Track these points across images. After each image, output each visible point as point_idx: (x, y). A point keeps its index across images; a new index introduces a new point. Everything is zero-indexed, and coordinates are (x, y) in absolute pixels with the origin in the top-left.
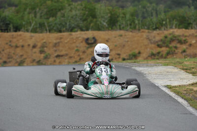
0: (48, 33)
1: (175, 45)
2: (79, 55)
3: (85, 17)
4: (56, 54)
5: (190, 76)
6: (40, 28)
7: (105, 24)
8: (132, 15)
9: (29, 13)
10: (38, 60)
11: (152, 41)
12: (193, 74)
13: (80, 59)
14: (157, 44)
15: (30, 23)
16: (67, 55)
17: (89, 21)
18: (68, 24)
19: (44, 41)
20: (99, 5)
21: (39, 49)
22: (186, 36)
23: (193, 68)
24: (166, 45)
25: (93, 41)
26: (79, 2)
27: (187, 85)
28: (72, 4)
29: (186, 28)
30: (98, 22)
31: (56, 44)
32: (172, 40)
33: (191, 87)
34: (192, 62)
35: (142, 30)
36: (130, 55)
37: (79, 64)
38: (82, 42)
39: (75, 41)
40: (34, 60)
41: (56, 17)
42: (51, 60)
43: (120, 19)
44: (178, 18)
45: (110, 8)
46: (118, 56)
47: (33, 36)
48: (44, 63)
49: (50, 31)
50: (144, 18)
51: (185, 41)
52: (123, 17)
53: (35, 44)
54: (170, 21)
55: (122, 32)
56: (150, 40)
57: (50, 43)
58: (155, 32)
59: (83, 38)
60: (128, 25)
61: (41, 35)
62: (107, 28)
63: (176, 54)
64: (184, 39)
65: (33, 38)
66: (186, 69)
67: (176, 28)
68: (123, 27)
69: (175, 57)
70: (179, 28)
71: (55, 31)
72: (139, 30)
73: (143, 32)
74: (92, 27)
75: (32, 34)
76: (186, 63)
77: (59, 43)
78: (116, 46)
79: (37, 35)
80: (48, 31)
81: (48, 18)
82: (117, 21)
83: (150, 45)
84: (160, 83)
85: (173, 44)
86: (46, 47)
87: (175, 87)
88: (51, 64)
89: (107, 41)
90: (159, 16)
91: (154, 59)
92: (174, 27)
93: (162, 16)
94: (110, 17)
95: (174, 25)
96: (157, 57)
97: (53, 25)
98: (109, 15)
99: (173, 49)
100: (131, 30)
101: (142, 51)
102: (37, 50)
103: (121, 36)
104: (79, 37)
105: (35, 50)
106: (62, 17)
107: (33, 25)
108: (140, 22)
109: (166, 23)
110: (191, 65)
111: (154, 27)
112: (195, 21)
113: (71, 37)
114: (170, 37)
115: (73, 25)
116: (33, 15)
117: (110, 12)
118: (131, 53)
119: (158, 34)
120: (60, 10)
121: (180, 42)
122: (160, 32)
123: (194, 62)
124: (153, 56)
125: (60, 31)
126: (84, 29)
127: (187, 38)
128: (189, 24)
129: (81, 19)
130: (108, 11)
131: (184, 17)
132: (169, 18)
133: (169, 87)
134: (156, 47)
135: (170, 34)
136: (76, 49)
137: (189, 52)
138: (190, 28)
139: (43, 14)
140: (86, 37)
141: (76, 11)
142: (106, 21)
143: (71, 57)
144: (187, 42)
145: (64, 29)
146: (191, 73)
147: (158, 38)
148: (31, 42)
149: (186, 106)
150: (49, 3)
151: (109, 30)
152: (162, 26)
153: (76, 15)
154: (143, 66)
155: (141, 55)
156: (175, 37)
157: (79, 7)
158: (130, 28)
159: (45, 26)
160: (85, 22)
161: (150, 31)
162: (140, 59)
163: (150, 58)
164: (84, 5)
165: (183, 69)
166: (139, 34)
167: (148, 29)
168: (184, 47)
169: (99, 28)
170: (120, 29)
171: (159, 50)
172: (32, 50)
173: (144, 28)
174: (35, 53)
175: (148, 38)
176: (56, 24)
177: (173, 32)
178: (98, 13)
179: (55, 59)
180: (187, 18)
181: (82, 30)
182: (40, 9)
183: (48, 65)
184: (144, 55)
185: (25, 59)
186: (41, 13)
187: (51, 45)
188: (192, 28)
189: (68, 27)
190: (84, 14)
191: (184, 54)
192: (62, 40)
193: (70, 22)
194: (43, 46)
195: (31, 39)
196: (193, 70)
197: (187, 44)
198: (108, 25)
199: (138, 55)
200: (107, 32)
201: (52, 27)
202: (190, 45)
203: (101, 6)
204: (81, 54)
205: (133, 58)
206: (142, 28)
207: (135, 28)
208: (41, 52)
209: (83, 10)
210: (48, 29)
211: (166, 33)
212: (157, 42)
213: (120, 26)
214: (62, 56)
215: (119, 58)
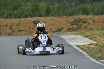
0: (14, 19)
1: (81, 24)
2: (30, 30)
3: (33, 10)
4: (18, 30)
5: (89, 40)
6: (10, 16)
7: (44, 13)
8: (58, 8)
9: (4, 8)
10: (9, 33)
11: (69, 22)
12: (90, 39)
13: (31, 32)
14: (71, 23)
15: (4, 14)
16: (24, 30)
17: (35, 12)
18: (24, 13)
19: (12, 23)
20: (41, 3)
21: (9, 27)
22: (86, 19)
23: (90, 36)
24: (76, 24)
25: (37, 23)
26: (30, 2)
27: (87, 45)
28: (26, 3)
29: (87, 15)
30: (40, 13)
31: (18, 24)
32: (79, 21)
33: (89, 46)
34: (90, 32)
35: (63, 16)
36: (57, 29)
37: (30, 35)
38: (32, 23)
39: (28, 22)
40: (7, 33)
41: (18, 10)
42: (16, 32)
43: (52, 11)
44: (82, 10)
45: (47, 5)
46: (51, 30)
47: (6, 20)
48: (12, 34)
49: (15, 18)
50: (64, 10)
51: (86, 21)
52: (53, 10)
53: (7, 24)
54: (78, 11)
55: (53, 17)
56: (68, 22)
57: (15, 24)
58: (70, 17)
59: (32, 21)
60: (56, 14)
61: (10, 20)
62: (45, 15)
63: (82, 28)
64: (86, 20)
65: (6, 21)
66: (87, 36)
67: (81, 15)
68: (53, 15)
69: (81, 30)
70: (83, 15)
71: (17, 17)
72: (62, 16)
73: (64, 17)
74: (37, 15)
75: (5, 19)
76: (87, 33)
77: (19, 24)
78: (50, 25)
79: (8, 20)
80: (14, 18)
81: (14, 11)
82: (50, 12)
83: (68, 24)
84: (73, 44)
85: (80, 23)
86: (13, 26)
87: (81, 46)
88: (15, 35)
89: (45, 22)
90: (72, 9)
91: (70, 31)
92: (80, 14)
93: (74, 9)
94: (47, 10)
95: (80, 13)
96: (71, 30)
97: (16, 14)
98: (46, 9)
99: (80, 26)
100: (58, 16)
101: (63, 27)
102: (8, 28)
103: (52, 19)
104: (30, 20)
105: (7, 28)
106: (21, 10)
107: (5, 14)
108: (62, 12)
109: (76, 12)
110: (89, 34)
111: (70, 15)
112: (91, 11)
113: (26, 20)
114: (78, 19)
115: (27, 14)
116: (6, 9)
117: (47, 7)
118: (57, 28)
119: (72, 18)
120: (20, 6)
121: (84, 22)
122: (73, 17)
123: (91, 33)
124: (69, 30)
125: (20, 18)
126: (33, 16)
127: (87, 20)
128: (88, 12)
129: (31, 11)
130: (45, 7)
131: (85, 9)
132: (78, 10)
133: (78, 46)
134: (71, 25)
135: (78, 18)
136: (29, 27)
137: (88, 27)
138: (89, 15)
139: (11, 9)
140: (34, 20)
141: (28, 7)
142: (44, 12)
143: (26, 31)
144: (87, 22)
145: (22, 16)
146: (89, 38)
147: (72, 20)
148: (5, 24)
149: (86, 56)
150: (14, 3)
151: (46, 17)
152: (74, 14)
153: (29, 9)
154: (64, 35)
155: (63, 29)
156: (81, 20)
157: (30, 5)
158: (57, 15)
159: (12, 15)
160: (33, 13)
161: (68, 17)
162: (62, 31)
163: (68, 31)
164: (32, 4)
165: (85, 36)
166: (62, 18)
167: (67, 15)
168: (86, 25)
169: (40, 16)
170: (52, 16)
171: (72, 26)
172: (5, 28)
173: (65, 15)
174: (7, 29)
175: (67, 21)
176: (18, 14)
177: (80, 17)
178: (40, 8)
179: (18, 32)
180: (87, 10)
181: (32, 17)
182: (9, 6)
183: (14, 36)
184: (65, 29)
185: (2, 32)
186: (10, 8)
187: (15, 25)
188: (90, 15)
189: (24, 15)
190: (33, 8)
191: (86, 28)
192: (21, 22)
193: (25, 12)
194: (11, 26)
195: (5, 22)
196: (90, 37)
197: (87, 23)
198: (45, 14)
199: (62, 29)
200: (45, 17)
201: (16, 15)
202: (89, 24)
203: (42, 4)
204: (31, 29)
205: (59, 31)
206: (63, 15)
207: (59, 15)
208: (10, 29)
209: (32, 6)
210: (13, 16)
211: (76, 17)
212: (71, 22)
213: (52, 14)
214: (21, 30)
215: (52, 31)
